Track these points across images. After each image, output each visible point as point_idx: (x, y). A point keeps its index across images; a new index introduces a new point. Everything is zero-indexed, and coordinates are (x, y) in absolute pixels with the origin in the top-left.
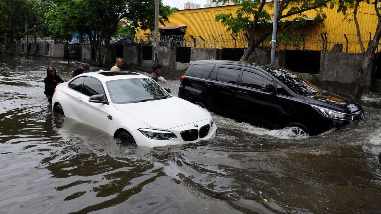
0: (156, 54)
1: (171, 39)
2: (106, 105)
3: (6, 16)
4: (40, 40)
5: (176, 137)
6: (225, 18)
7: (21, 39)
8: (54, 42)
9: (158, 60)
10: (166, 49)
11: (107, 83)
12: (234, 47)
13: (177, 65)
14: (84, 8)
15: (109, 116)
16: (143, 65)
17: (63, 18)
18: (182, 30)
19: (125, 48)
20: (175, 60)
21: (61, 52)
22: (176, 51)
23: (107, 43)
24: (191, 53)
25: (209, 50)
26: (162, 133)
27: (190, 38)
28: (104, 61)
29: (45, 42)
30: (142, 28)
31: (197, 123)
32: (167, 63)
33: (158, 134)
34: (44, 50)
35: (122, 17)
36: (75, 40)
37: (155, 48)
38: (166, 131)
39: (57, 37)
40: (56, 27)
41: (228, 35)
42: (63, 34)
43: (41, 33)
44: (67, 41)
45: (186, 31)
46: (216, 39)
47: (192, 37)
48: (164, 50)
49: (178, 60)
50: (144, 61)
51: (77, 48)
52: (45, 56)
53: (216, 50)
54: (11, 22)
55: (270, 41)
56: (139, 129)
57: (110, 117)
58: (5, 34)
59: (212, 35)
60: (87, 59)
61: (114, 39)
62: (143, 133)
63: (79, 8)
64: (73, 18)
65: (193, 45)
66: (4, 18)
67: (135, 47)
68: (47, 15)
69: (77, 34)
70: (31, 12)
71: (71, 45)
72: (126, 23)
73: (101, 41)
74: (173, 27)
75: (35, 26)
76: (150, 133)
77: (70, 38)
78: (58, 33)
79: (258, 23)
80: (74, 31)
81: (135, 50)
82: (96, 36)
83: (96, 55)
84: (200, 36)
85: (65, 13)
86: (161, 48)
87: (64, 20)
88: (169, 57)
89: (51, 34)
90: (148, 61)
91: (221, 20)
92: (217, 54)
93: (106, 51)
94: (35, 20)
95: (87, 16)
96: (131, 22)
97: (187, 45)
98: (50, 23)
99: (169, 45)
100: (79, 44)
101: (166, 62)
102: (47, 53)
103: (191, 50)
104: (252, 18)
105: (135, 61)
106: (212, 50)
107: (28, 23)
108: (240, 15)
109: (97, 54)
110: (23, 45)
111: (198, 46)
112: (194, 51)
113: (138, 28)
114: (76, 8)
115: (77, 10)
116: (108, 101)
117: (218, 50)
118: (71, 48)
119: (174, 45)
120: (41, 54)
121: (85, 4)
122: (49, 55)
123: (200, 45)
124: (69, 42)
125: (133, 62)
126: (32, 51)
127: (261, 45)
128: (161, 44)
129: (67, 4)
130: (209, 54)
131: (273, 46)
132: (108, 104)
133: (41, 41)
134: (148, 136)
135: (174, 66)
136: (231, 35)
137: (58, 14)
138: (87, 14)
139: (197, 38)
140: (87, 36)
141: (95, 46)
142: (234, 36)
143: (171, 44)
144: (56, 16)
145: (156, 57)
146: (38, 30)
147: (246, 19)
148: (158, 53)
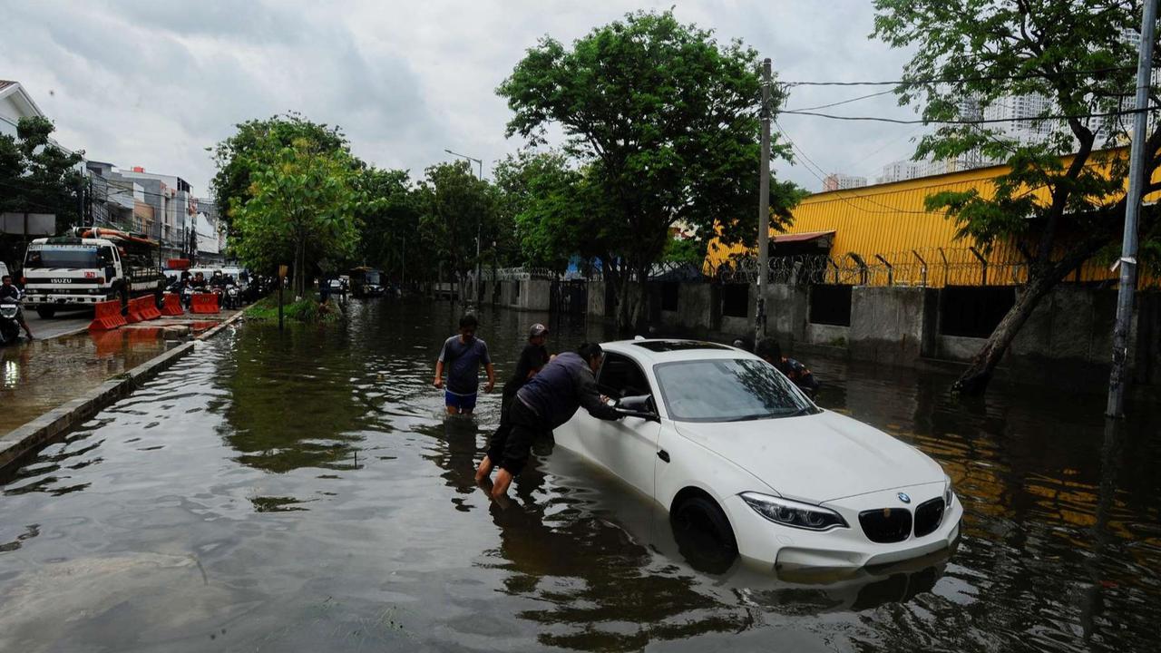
0: (762, 301)
1: (798, 264)
2: (653, 424)
3: (445, 227)
4: (502, 272)
5: (846, 525)
6: (955, 204)
7: (469, 273)
8: (529, 278)
9: (765, 317)
10: (785, 291)
11: (656, 368)
12: (981, 283)
13: (813, 332)
14: (593, 200)
15: (662, 451)
16: (725, 329)
17: (550, 223)
18: (822, 244)
19: (684, 288)
20: (807, 317)
21: (542, 301)
22: (811, 296)
23: (643, 276)
24: (853, 300)
25: (905, 293)
26: (803, 512)
27: (852, 262)
28: (635, 318)
29: (513, 277)
30: (722, 240)
31: (907, 492)
32: (786, 326)
33: (794, 511)
34: (510, 293)
35: (676, 217)
36: (572, 273)
37: (758, 286)
38: (818, 506)
39: (538, 266)
40: (536, 242)
41: (962, 251)
42: (549, 258)
43: (505, 257)
44: (557, 274)
45: (832, 246)
46: (925, 261)
47: (856, 258)
48: (779, 291)
49: (817, 318)
50: (729, 320)
51: (577, 289)
52: (511, 308)
53: (924, 292)
54: (453, 239)
55: (1114, 262)
56: (740, 494)
57: (664, 456)
58: (441, 263)
59: (915, 253)
60: (597, 315)
61: (656, 269)
62: (751, 506)
63: (583, 200)
64: (573, 221)
65: (857, 279)
66: (440, 229)
67: (707, 286)
68: (519, 219)
69: (576, 259)
70: (488, 215)
71: (563, 282)
72: (684, 230)
73: (629, 273)
74: (798, 236)
75: (495, 244)
76: (772, 508)
77: (561, 267)
78: (539, 257)
79: (1065, 212)
80: (571, 252)
81: (706, 292)
82: (619, 261)
83: (618, 304)
84: (878, 256)
85: (555, 214)
86: (772, 288)
87: (553, 228)
88: (792, 310)
89: (525, 259)
90: (737, 319)
91: (947, 208)
92: (927, 302)
93: (639, 295)
94: (495, 231)
95: (600, 216)
96: (696, 227)
97: (841, 278)
98: (525, 236)
99: (793, 280)
100: (580, 281)
101: (783, 322)
102: (514, 302)
103: (853, 292)
104: (1044, 196)
105: (706, 319)
106: (913, 293)
107: (482, 238)
108: (1004, 191)
109: (621, 302)
110: (471, 283)
111: (872, 281)
112: (862, 294)
113: (716, 240)
114: (577, 200)
115: (580, 205)
116: (658, 414)
117: (930, 293)
118: (563, 289)
119: (805, 280)
120: (504, 304)
121: (597, 190)
122: (519, 306)
123: (878, 278)
124: (560, 275)
125: (700, 323)
126: (488, 298)
127: (1071, 277)
128: (771, 279)
129: (560, 193)
130: (904, 303)
131: (1124, 276)
132: (659, 421)
133: (505, 274)
134: (766, 514)
135: (805, 333)
136: (972, 248)
137: (541, 216)
138: (601, 212)
139: (869, 260)
140: (598, 261)
141: (614, 284)
142: (981, 252)
143: (798, 278)
144: (536, 221)
145: (761, 310)
146: (500, 251)
147: (1025, 203)
148: (765, 300)
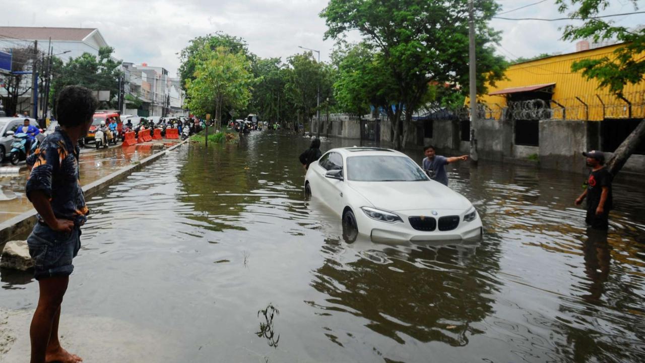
1: (506, 107)
3: (298, 90)
4: (332, 116)
7: (314, 116)
8: (348, 119)
10: (496, 124)
13: (517, 150)
16: (462, 149)
19: (436, 124)
20: (513, 141)
21: (356, 131)
22: (515, 127)
24: (539, 130)
25: (573, 124)
28: (404, 143)
29: (339, 118)
32: (499, 146)
46: (586, 103)
48: (493, 125)
49: (519, 141)
50: (463, 143)
52: (338, 137)
53: (586, 123)
54: (303, 97)
58: (298, 111)
59: (578, 98)
60: (386, 140)
66: (296, 92)
67: (450, 122)
68: (336, 85)
70: (324, 82)
71: (369, 121)
75: (328, 99)
81: (450, 126)
86: (489, 123)
88: (502, 137)
92: (588, 130)
97: (533, 116)
99: (502, 118)
101: (496, 144)
102: (340, 133)
103: (539, 126)
105: (450, 143)
106: (579, 124)
107: (321, 95)
112: (545, 126)
117: (591, 123)
118: (368, 126)
119: (510, 117)
120: (334, 135)
122: (342, 136)
123: (555, 115)
125: (446, 144)
126: (325, 131)
130: (574, 131)
133: (334, 117)
135: (512, 151)
143: (506, 116)
146: (331, 103)
